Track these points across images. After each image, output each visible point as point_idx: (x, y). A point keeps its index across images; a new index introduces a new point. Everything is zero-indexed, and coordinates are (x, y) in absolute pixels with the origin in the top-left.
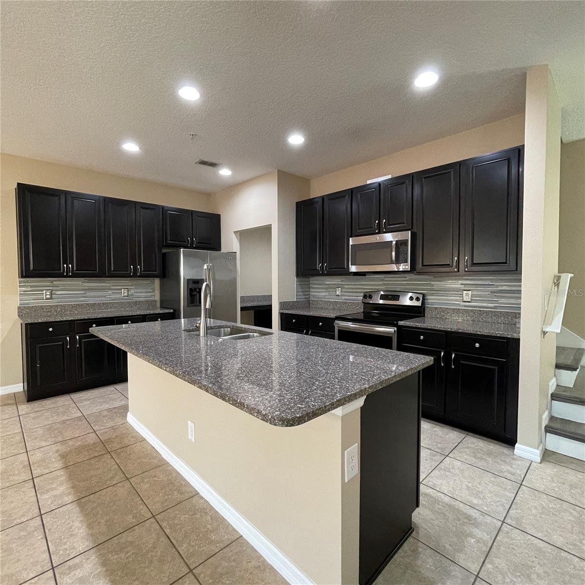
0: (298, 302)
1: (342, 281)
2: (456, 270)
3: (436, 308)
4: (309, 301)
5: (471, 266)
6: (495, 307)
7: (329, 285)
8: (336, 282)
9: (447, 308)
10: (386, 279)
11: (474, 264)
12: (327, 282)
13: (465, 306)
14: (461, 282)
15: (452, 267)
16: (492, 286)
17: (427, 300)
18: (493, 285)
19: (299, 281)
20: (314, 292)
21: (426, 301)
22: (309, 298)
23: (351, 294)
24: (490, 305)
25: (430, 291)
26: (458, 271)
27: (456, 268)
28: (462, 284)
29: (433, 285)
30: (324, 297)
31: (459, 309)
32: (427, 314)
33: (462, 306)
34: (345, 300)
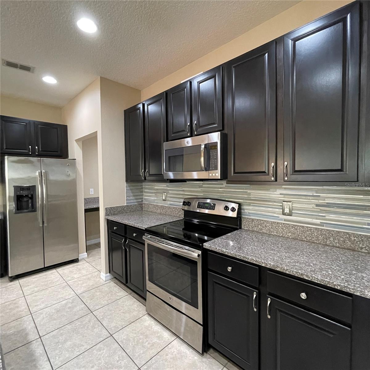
0: (128, 206)
1: (167, 186)
2: (273, 179)
3: (253, 220)
4: (142, 204)
5: (292, 174)
6: (322, 224)
7: (157, 189)
8: (163, 187)
9: (265, 221)
10: (204, 186)
11: (295, 172)
12: (156, 187)
13: (285, 220)
14: (279, 191)
15: (268, 174)
16: (318, 198)
17: (244, 210)
18: (319, 196)
19: (129, 186)
20: (146, 196)
21: (242, 211)
22: (142, 201)
23: (175, 200)
24: (315, 221)
25: (246, 200)
26: (276, 181)
27: (273, 176)
28: (281, 194)
29: (249, 194)
30: (154, 201)
31: (278, 223)
32: (244, 225)
33: (282, 220)
34: (170, 205)
